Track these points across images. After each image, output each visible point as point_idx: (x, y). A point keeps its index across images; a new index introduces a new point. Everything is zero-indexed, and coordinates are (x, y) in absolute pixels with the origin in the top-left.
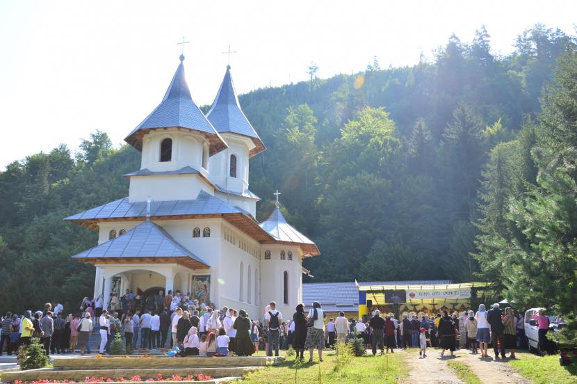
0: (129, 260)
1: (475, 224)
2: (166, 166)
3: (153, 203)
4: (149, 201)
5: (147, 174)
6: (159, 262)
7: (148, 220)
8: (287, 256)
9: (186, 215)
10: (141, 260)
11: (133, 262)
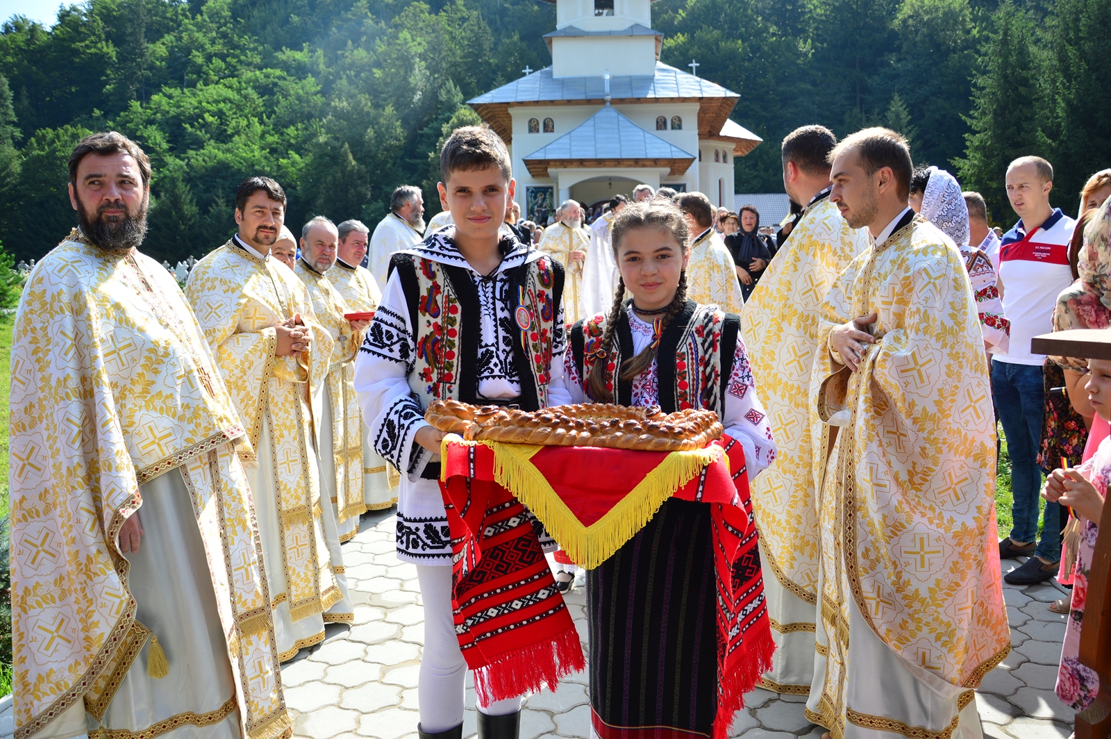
0: (600, 162)
1: (964, 118)
2: (605, 22)
3: (613, 78)
4: (607, 77)
5: (573, 34)
6: (644, 166)
7: (608, 104)
8: (721, 158)
9: (639, 99)
10: (618, 162)
11: (605, 166)
